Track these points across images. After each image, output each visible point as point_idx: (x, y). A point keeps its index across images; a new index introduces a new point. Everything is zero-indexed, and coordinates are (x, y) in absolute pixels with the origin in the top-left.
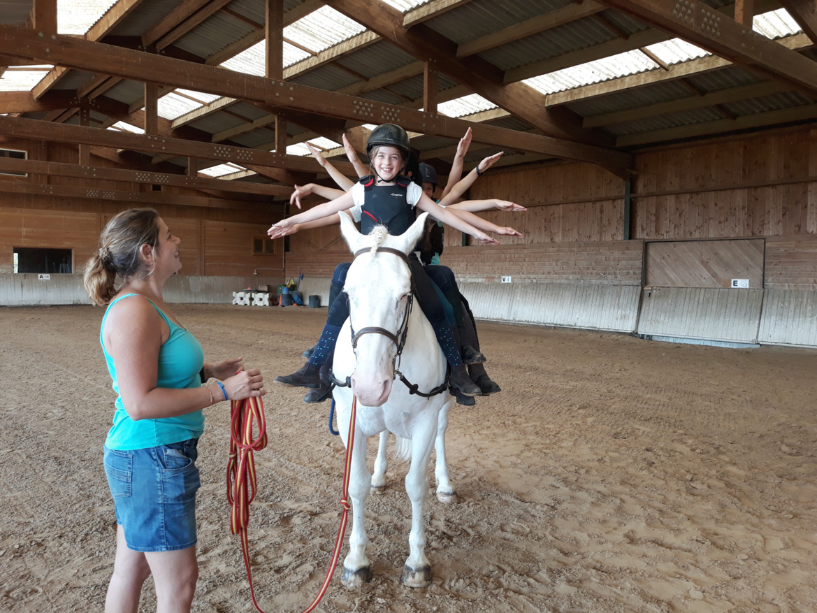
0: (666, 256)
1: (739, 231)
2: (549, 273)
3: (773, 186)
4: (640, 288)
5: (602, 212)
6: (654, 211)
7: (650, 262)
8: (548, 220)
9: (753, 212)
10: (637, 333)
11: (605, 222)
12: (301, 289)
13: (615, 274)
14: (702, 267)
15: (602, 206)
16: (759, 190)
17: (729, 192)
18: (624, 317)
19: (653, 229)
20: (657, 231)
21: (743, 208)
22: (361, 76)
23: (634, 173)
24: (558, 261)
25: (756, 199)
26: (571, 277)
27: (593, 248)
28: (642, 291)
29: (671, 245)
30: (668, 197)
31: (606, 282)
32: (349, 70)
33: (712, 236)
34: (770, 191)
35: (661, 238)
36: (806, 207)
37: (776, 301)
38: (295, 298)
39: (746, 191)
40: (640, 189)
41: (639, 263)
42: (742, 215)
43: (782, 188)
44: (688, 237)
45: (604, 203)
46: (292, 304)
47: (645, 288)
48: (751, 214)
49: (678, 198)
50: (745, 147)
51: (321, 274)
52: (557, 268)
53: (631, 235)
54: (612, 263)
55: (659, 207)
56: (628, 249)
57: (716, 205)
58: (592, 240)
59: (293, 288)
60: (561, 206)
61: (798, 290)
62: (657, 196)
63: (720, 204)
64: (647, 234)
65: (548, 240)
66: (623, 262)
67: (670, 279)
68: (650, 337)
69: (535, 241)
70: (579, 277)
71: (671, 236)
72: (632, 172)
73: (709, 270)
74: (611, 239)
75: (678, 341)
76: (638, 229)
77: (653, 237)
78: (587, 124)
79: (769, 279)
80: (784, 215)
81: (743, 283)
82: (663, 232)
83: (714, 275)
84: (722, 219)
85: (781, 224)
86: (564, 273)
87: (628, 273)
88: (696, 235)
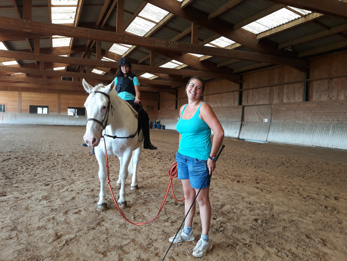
0: (248, 111)
1: (267, 102)
2: (220, 117)
3: (276, 85)
4: (241, 122)
5: (234, 95)
6: (246, 95)
7: (245, 113)
8: (221, 99)
9: (271, 94)
10: (239, 138)
11: (235, 99)
12: (161, 123)
13: (235, 117)
14: (257, 115)
15: (234, 93)
16: (272, 87)
17: (265, 88)
18: (236, 132)
19: (246, 101)
20: (247, 102)
21: (268, 94)
22: (146, 53)
23: (241, 82)
24: (222, 113)
25: (272, 91)
26: (225, 118)
27: (230, 108)
28: (242, 124)
29: (250, 107)
30: (250, 90)
31: (233, 120)
32: (142, 52)
33: (261, 104)
34: (275, 87)
35: (248, 104)
36: (283, 93)
37: (273, 126)
38: (158, 126)
39: (269, 87)
40: (244, 87)
41: (241, 113)
42: (268, 96)
43: (278, 86)
44: (255, 104)
45: (235, 92)
46: (156, 128)
47: (243, 122)
48: (270, 96)
49: (253, 90)
50: (269, 72)
51: (166, 118)
52: (222, 115)
53: (240, 103)
54: (235, 113)
55: (248, 93)
56: (238, 108)
57: (262, 93)
58: (232, 105)
59: (159, 122)
60: (225, 93)
61: (279, 123)
62: (248, 90)
63: (263, 93)
64: (245, 103)
65: (221, 106)
66: (237, 113)
67: (249, 119)
68: (244, 140)
69: (218, 106)
70: (227, 118)
71: (251, 104)
72: (240, 81)
73: (258, 116)
74: (236, 105)
75: (251, 141)
76: (243, 102)
77: (246, 104)
78: (218, 66)
79: (272, 119)
80: (278, 96)
81: (266, 120)
82: (249, 103)
83: (260, 118)
84: (263, 98)
85: (277, 99)
86: (223, 117)
87: (238, 117)
88: (257, 104)
